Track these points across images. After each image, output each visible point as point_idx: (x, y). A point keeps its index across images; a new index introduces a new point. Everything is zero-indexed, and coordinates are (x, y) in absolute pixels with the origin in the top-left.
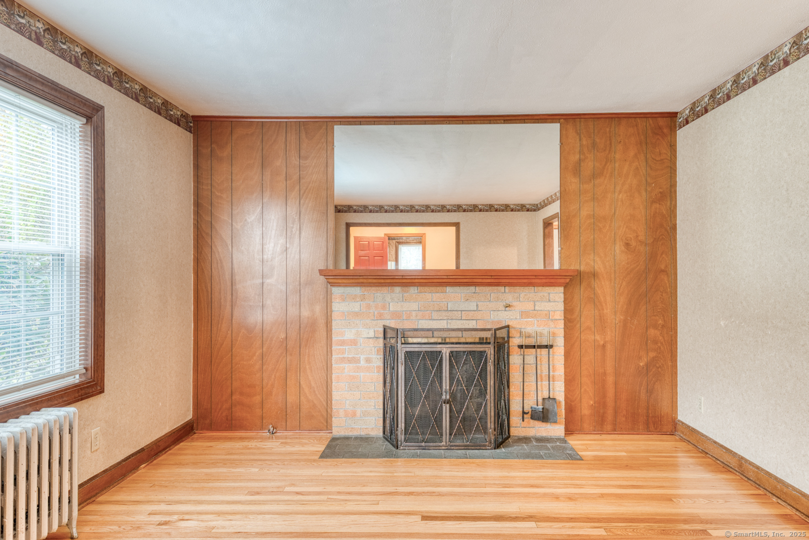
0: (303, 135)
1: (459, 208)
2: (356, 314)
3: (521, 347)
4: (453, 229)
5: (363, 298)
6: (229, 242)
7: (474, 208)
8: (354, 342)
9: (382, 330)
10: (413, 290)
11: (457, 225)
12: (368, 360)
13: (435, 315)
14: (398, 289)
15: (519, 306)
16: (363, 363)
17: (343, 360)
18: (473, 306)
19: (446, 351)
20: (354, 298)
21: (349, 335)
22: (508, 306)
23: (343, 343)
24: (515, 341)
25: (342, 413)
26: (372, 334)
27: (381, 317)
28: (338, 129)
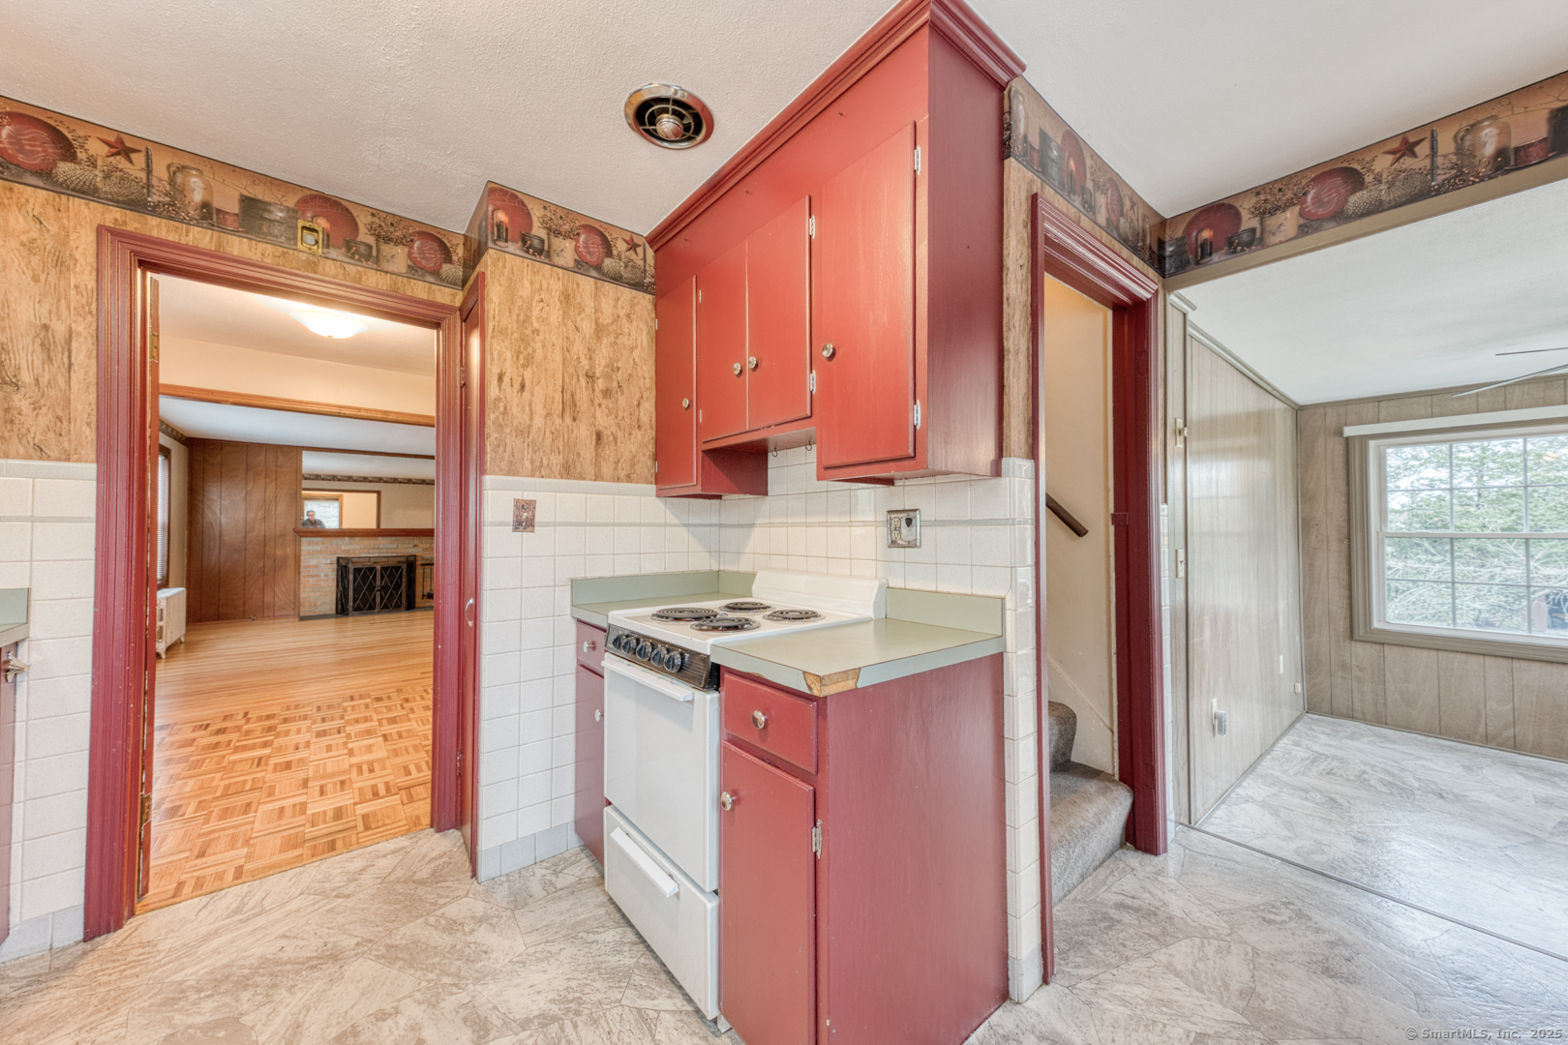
0: (279, 454)
1: (380, 480)
2: (318, 552)
3: (422, 565)
4: (375, 495)
5: (323, 543)
6: (218, 512)
7: (395, 481)
8: (316, 566)
9: (335, 559)
10: (357, 539)
11: (378, 493)
12: (326, 575)
13: (371, 551)
14: (347, 539)
15: (421, 546)
16: (322, 577)
17: (308, 576)
18: (395, 546)
19: (378, 567)
20: (317, 543)
21: (313, 562)
22: (415, 546)
23: (308, 567)
24: (419, 562)
25: (307, 604)
26: (329, 562)
27: (335, 553)
28: (304, 452)
